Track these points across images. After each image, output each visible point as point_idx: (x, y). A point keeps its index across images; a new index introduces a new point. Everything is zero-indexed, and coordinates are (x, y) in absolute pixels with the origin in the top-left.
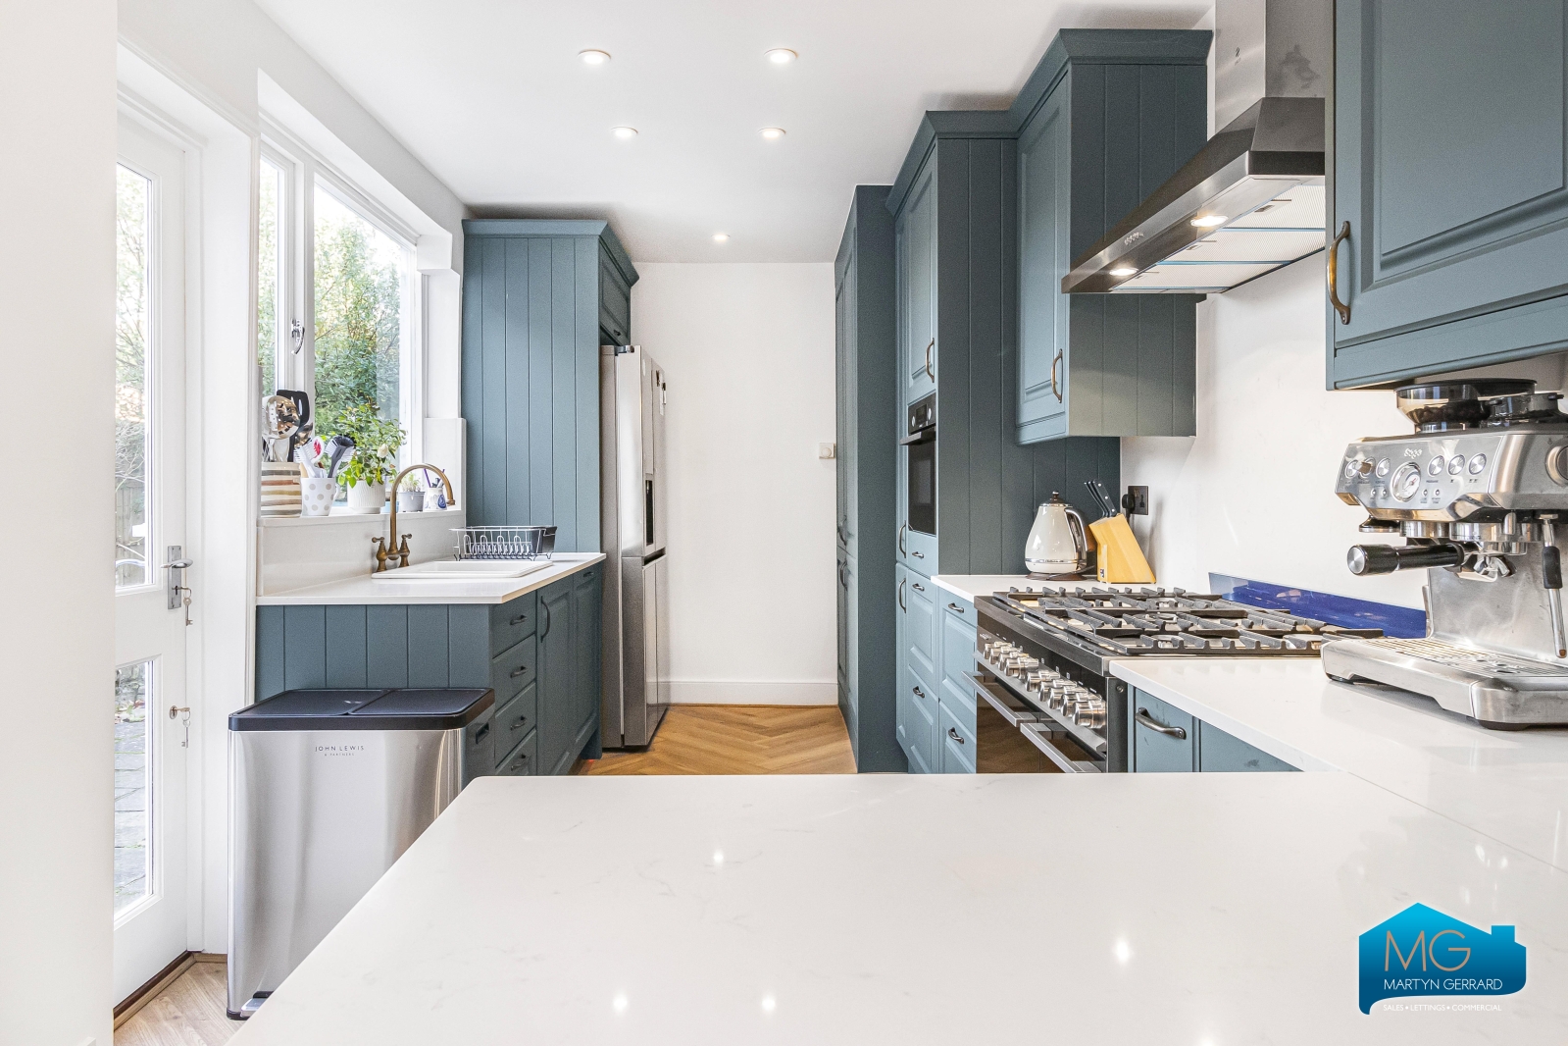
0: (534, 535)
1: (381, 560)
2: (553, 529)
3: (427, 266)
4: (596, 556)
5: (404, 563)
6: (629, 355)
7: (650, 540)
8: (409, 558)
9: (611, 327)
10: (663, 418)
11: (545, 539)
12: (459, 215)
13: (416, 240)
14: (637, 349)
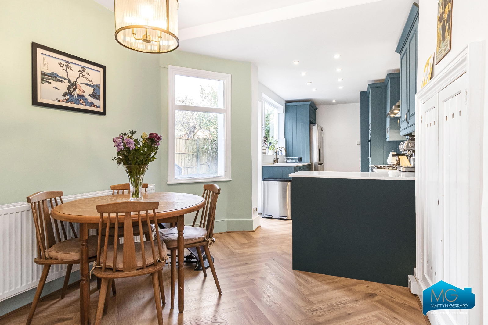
0: (298, 158)
1: (275, 162)
2: (301, 158)
3: (279, 112)
4: (309, 163)
5: (278, 163)
6: (315, 126)
7: (319, 160)
8: (278, 162)
9: (312, 120)
10: (322, 137)
11: (300, 160)
12: (284, 102)
13: (277, 108)
14: (317, 125)
